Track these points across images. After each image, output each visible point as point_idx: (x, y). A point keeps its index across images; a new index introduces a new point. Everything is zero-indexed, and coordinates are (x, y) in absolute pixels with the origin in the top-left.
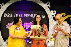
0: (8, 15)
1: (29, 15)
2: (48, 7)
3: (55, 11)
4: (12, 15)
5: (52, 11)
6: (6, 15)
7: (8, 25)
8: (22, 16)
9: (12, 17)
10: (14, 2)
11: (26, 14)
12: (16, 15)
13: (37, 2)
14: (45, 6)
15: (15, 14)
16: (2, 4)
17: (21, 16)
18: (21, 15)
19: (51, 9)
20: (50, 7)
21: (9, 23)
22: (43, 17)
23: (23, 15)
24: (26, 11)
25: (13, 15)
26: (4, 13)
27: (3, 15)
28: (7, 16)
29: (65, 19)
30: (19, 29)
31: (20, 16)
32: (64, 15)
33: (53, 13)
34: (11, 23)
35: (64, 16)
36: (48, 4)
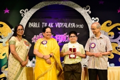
0: (34, 25)
1: (62, 24)
2: (88, 12)
3: (97, 18)
4: (39, 25)
5: (93, 18)
6: (31, 25)
7: (34, 38)
8: (52, 26)
9: (39, 27)
10: (42, 7)
11: (58, 23)
14: (84, 12)
15: (43, 23)
16: (26, 10)
18: (52, 24)
19: (91, 16)
20: (90, 12)
21: (35, 36)
22: (81, 26)
23: (54, 25)
24: (57, 18)
25: (41, 25)
26: (29, 22)
28: (32, 27)
29: (111, 29)
31: (49, 26)
32: (109, 24)
33: (95, 21)
34: (38, 36)
36: (87, 9)
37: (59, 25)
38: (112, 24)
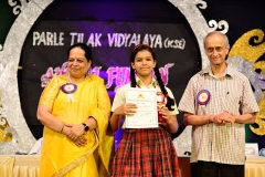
0: (48, 39)
1: (125, 37)
2: (198, 5)
3: (224, 23)
4: (61, 39)
5: (212, 22)
6: (39, 38)
7: (48, 74)
8: (98, 43)
9: (61, 44)
11: (115, 35)
12: (76, 37)
14: (188, 5)
15: (73, 34)
17: (95, 40)
18: (98, 37)
19: (208, 15)
20: (205, 6)
21: (51, 69)
22: (180, 45)
23: (104, 39)
24: (113, 21)
25: (67, 38)
26: (34, 29)
27: (30, 36)
28: (42, 43)
29: (261, 54)
31: (90, 41)
32: (257, 38)
34: (57, 69)
35: (260, 40)
37: (118, 40)
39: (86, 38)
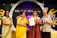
1: (30, 11)
3: (47, 8)
5: (45, 8)
6: (16, 11)
9: (20, 12)
10: (21, 2)
12: (22, 11)
13: (35, 2)
14: (41, 5)
16: (13, 4)
17: (25, 11)
20: (44, 5)
22: (40, 12)
24: (28, 8)
25: (21, 11)
26: (15, 9)
29: (54, 13)
30: (23, 20)
32: (53, 10)
34: (19, 16)
36: (43, 4)
37: (29, 11)
38: (54, 11)
39: (24, 11)
